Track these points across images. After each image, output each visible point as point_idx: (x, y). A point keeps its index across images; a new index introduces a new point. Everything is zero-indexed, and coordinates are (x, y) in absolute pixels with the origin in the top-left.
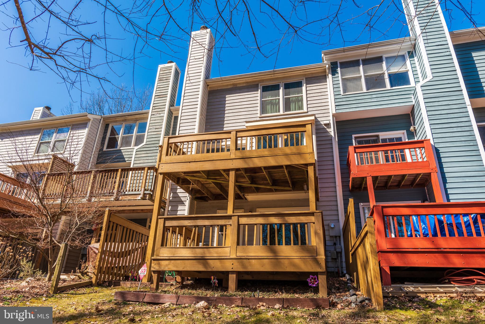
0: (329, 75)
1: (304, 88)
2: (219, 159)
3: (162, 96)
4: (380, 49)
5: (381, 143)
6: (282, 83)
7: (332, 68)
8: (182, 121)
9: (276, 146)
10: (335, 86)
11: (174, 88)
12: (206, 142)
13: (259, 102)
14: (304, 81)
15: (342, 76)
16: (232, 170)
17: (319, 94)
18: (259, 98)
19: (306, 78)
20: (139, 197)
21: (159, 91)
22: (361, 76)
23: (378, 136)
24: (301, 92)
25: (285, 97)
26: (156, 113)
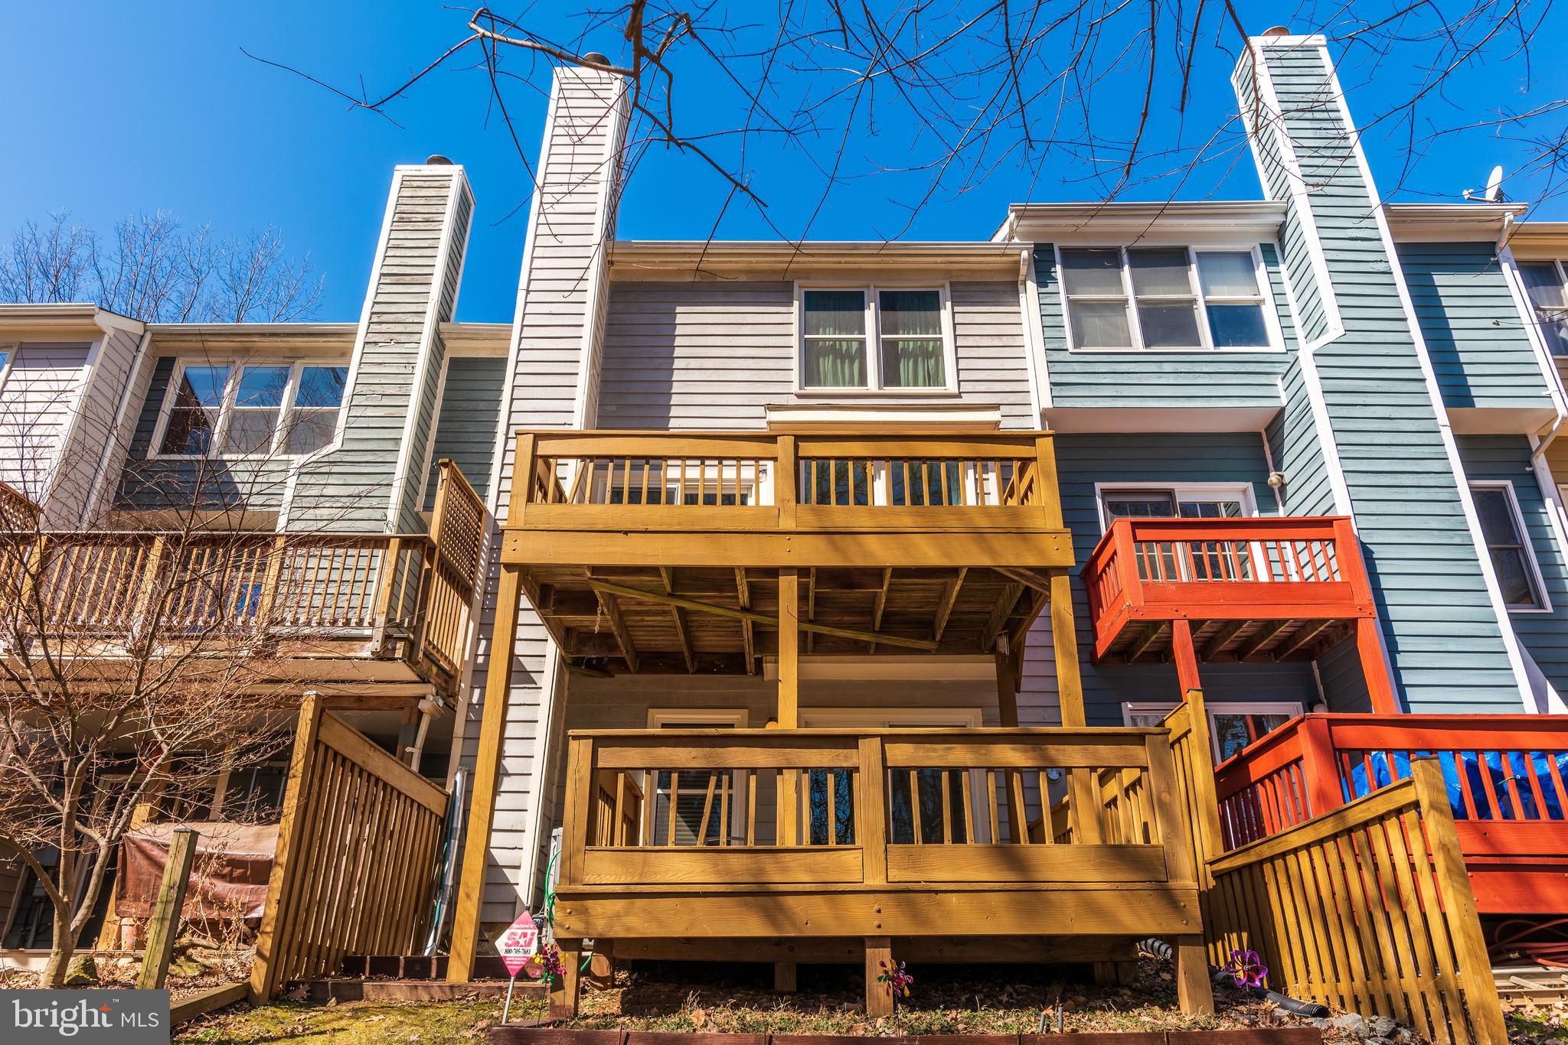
0: (1029, 283)
1: (945, 315)
2: (740, 529)
3: (408, 279)
4: (1181, 225)
5: (1178, 518)
6: (872, 288)
7: (1035, 261)
8: (520, 380)
9: (862, 499)
10: (1049, 321)
11: (453, 255)
12: (628, 463)
13: (794, 341)
14: (945, 294)
15: (1068, 291)
16: (788, 570)
17: (996, 342)
18: (795, 329)
19: (952, 284)
20: (366, 650)
21: (398, 261)
22: (1126, 301)
23: (1170, 493)
24: (937, 326)
25: (882, 336)
26: (386, 337)
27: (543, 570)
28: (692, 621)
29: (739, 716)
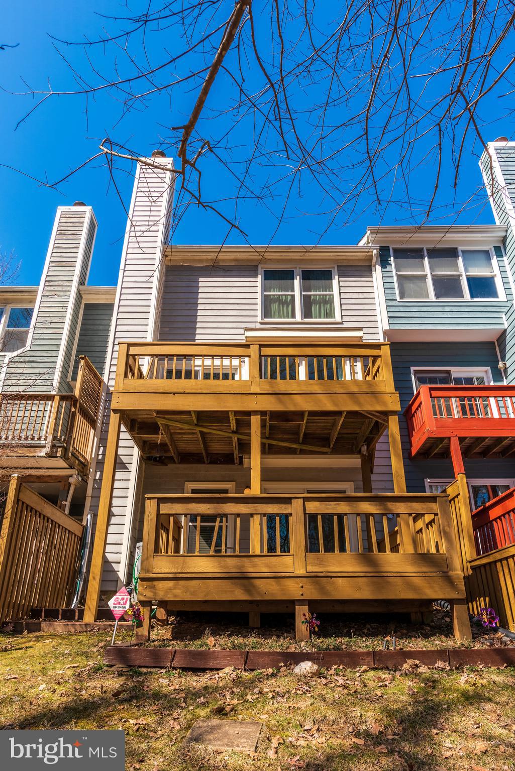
0: (377, 266)
1: (335, 282)
2: (232, 392)
3: (64, 264)
4: (454, 237)
5: (452, 385)
6: (298, 269)
7: (380, 255)
8: (120, 315)
9: (293, 376)
10: (388, 285)
11: (86, 252)
12: (175, 358)
13: (259, 295)
14: (335, 272)
15: (397, 270)
16: (256, 413)
17: (361, 296)
18: (259, 289)
19: (338, 266)
20: (43, 452)
21: (59, 255)
22: (426, 275)
23: (449, 372)
24: (330, 288)
25: (303, 293)
26: (53, 293)
27: (132, 412)
28: (207, 438)
29: (231, 486)
